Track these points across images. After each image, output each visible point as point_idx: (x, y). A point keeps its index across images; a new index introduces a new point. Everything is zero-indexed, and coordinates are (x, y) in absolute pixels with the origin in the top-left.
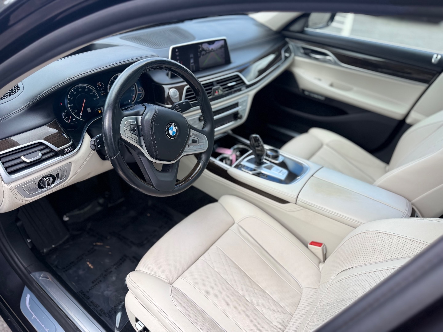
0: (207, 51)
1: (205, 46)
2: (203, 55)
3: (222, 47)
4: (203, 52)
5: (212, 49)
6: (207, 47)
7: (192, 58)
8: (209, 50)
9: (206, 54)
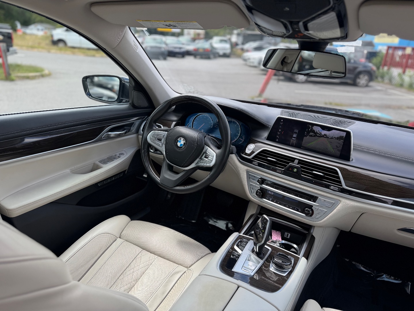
0: (318, 135)
1: (316, 129)
2: (311, 136)
3: (340, 138)
4: (311, 134)
5: (325, 135)
6: (319, 131)
7: (296, 133)
8: (321, 134)
9: (314, 136)
